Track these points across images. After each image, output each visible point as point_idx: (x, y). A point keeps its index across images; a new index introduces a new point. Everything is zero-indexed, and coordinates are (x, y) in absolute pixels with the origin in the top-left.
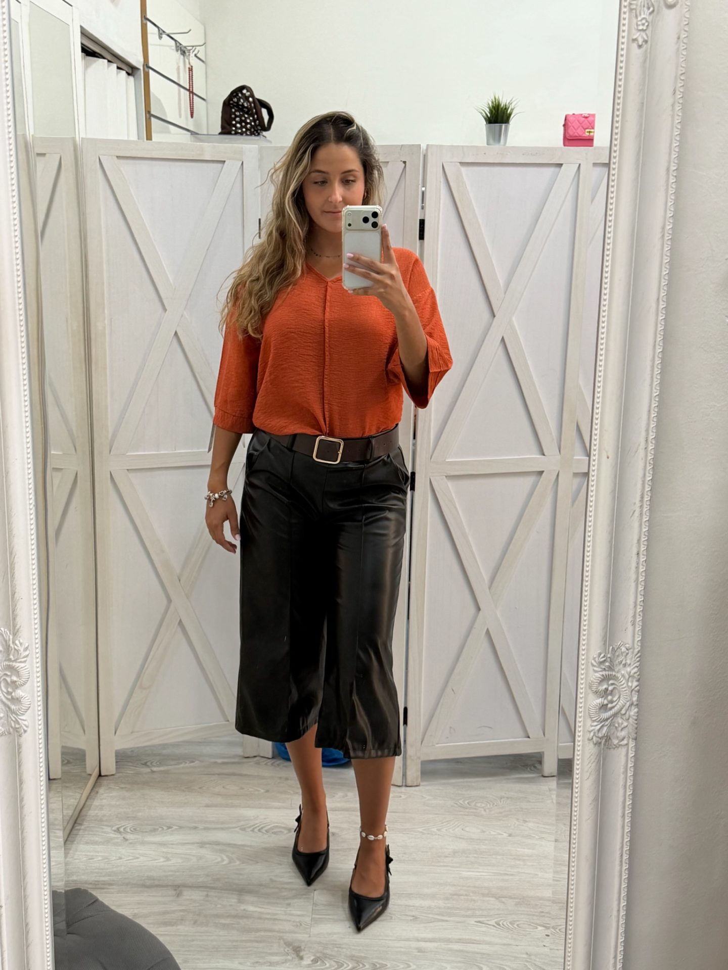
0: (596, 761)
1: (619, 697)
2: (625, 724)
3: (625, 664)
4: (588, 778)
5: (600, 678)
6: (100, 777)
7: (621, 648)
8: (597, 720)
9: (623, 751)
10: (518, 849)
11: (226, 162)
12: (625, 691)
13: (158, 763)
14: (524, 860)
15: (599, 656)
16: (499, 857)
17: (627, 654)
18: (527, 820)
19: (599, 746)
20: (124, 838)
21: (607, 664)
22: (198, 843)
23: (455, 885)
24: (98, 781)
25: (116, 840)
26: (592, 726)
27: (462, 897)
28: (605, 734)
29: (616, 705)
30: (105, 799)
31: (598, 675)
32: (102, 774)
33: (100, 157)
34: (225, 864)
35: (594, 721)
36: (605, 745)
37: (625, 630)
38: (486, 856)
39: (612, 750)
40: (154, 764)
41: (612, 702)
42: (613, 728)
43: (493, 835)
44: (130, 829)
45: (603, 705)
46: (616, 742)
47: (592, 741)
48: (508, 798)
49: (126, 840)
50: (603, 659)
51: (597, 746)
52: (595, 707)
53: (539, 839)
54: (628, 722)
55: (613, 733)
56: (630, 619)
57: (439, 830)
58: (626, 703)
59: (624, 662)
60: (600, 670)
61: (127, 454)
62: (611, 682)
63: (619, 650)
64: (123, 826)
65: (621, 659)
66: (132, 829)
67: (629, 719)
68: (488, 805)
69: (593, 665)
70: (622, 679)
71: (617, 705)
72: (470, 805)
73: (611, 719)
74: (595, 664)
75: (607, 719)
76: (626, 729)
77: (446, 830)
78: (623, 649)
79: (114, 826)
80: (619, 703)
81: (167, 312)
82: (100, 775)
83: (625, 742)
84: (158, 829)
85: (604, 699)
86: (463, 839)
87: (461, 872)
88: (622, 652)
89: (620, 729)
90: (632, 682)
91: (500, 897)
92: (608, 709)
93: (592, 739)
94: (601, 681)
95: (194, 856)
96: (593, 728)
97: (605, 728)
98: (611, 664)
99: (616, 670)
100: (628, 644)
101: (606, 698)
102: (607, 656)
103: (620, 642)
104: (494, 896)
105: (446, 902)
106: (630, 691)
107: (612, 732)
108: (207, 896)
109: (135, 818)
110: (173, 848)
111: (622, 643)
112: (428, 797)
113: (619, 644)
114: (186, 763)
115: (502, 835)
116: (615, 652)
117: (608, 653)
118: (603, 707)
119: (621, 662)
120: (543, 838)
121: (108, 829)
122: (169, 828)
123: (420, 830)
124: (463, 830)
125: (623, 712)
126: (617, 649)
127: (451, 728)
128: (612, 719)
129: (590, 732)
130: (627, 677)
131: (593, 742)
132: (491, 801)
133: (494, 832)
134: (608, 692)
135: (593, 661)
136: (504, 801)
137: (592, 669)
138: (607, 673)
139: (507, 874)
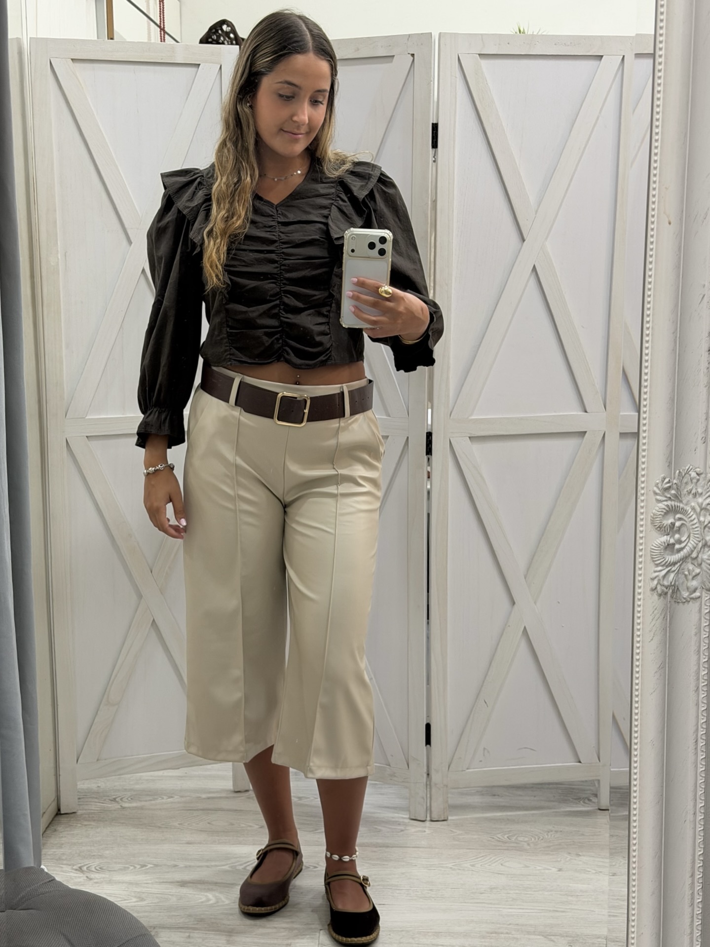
0: (663, 616)
1: (689, 537)
2: (698, 571)
3: (696, 493)
4: (652, 640)
5: (664, 509)
6: (59, 816)
7: (690, 473)
8: (663, 563)
9: (693, 607)
10: (571, 885)
11: (200, 66)
12: (696, 528)
13: (129, 799)
14: (578, 896)
15: (663, 481)
16: (546, 893)
17: (698, 480)
18: (580, 854)
19: (664, 598)
20: (87, 877)
21: (673, 492)
22: (178, 882)
23: (493, 923)
24: (56, 819)
25: (79, 880)
26: (655, 572)
27: (502, 935)
28: (671, 583)
29: (686, 545)
30: (65, 837)
31: (661, 505)
32: (62, 812)
33: (51, 59)
34: (212, 904)
35: (657, 565)
36: (672, 597)
37: (695, 450)
38: (532, 893)
39: (681, 604)
40: (124, 800)
41: (680, 542)
42: (682, 577)
43: (539, 870)
44: (95, 867)
45: (668, 545)
46: (685, 594)
47: (655, 591)
48: (556, 832)
49: (91, 879)
50: (668, 485)
51: (662, 598)
52: (659, 547)
53: (596, 873)
54: (701, 569)
55: (683, 583)
56: (700, 435)
57: (473, 866)
58: (697, 544)
59: (694, 491)
60: (665, 499)
61: (87, 418)
62: (678, 516)
63: (687, 475)
64: (87, 865)
65: (691, 488)
66: (97, 868)
67: (701, 564)
68: (533, 839)
69: (656, 494)
70: (692, 513)
71: (687, 547)
72: (510, 839)
73: (679, 564)
74: (658, 491)
75: (674, 564)
76: (699, 577)
77: (481, 865)
78: (693, 474)
79: (75, 865)
80: (689, 544)
81: (133, 245)
82: (58, 813)
83: (697, 594)
84: (128, 868)
85: (670, 538)
86: (504, 874)
87: (501, 909)
88: (691, 478)
89: (690, 577)
90: (705, 516)
91: (548, 935)
92: (675, 551)
93: (656, 588)
94: (665, 514)
95: (172, 895)
96: (657, 574)
97: (672, 575)
98: (678, 494)
99: (684, 502)
100: (699, 468)
101: (673, 536)
102: (672, 482)
103: (689, 465)
104: (541, 934)
105: (483, 940)
106: (702, 527)
107: (681, 581)
108: (189, 937)
109: (101, 857)
110: (147, 887)
111: (691, 467)
112: (459, 832)
113: (687, 468)
114: (163, 798)
115: (550, 869)
116: (683, 478)
117: (674, 478)
118: (669, 547)
119: (691, 492)
120: (601, 872)
121: (68, 868)
122: (143, 866)
123: (450, 865)
124: (502, 865)
125: (694, 555)
126: (685, 474)
127: (484, 749)
128: (681, 565)
129: (653, 579)
130: (698, 509)
131: (657, 592)
132: (536, 835)
133: (540, 866)
134: (675, 529)
135: (655, 489)
136: (551, 835)
137: (654, 499)
138: (673, 503)
139: (557, 911)
